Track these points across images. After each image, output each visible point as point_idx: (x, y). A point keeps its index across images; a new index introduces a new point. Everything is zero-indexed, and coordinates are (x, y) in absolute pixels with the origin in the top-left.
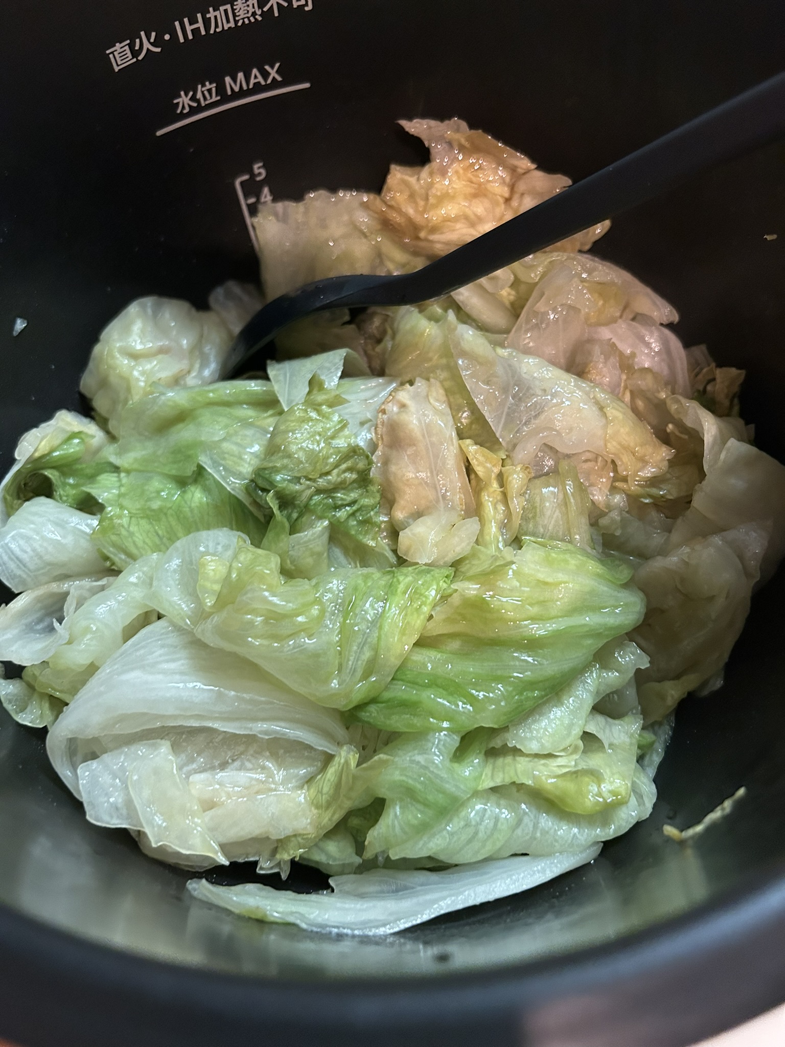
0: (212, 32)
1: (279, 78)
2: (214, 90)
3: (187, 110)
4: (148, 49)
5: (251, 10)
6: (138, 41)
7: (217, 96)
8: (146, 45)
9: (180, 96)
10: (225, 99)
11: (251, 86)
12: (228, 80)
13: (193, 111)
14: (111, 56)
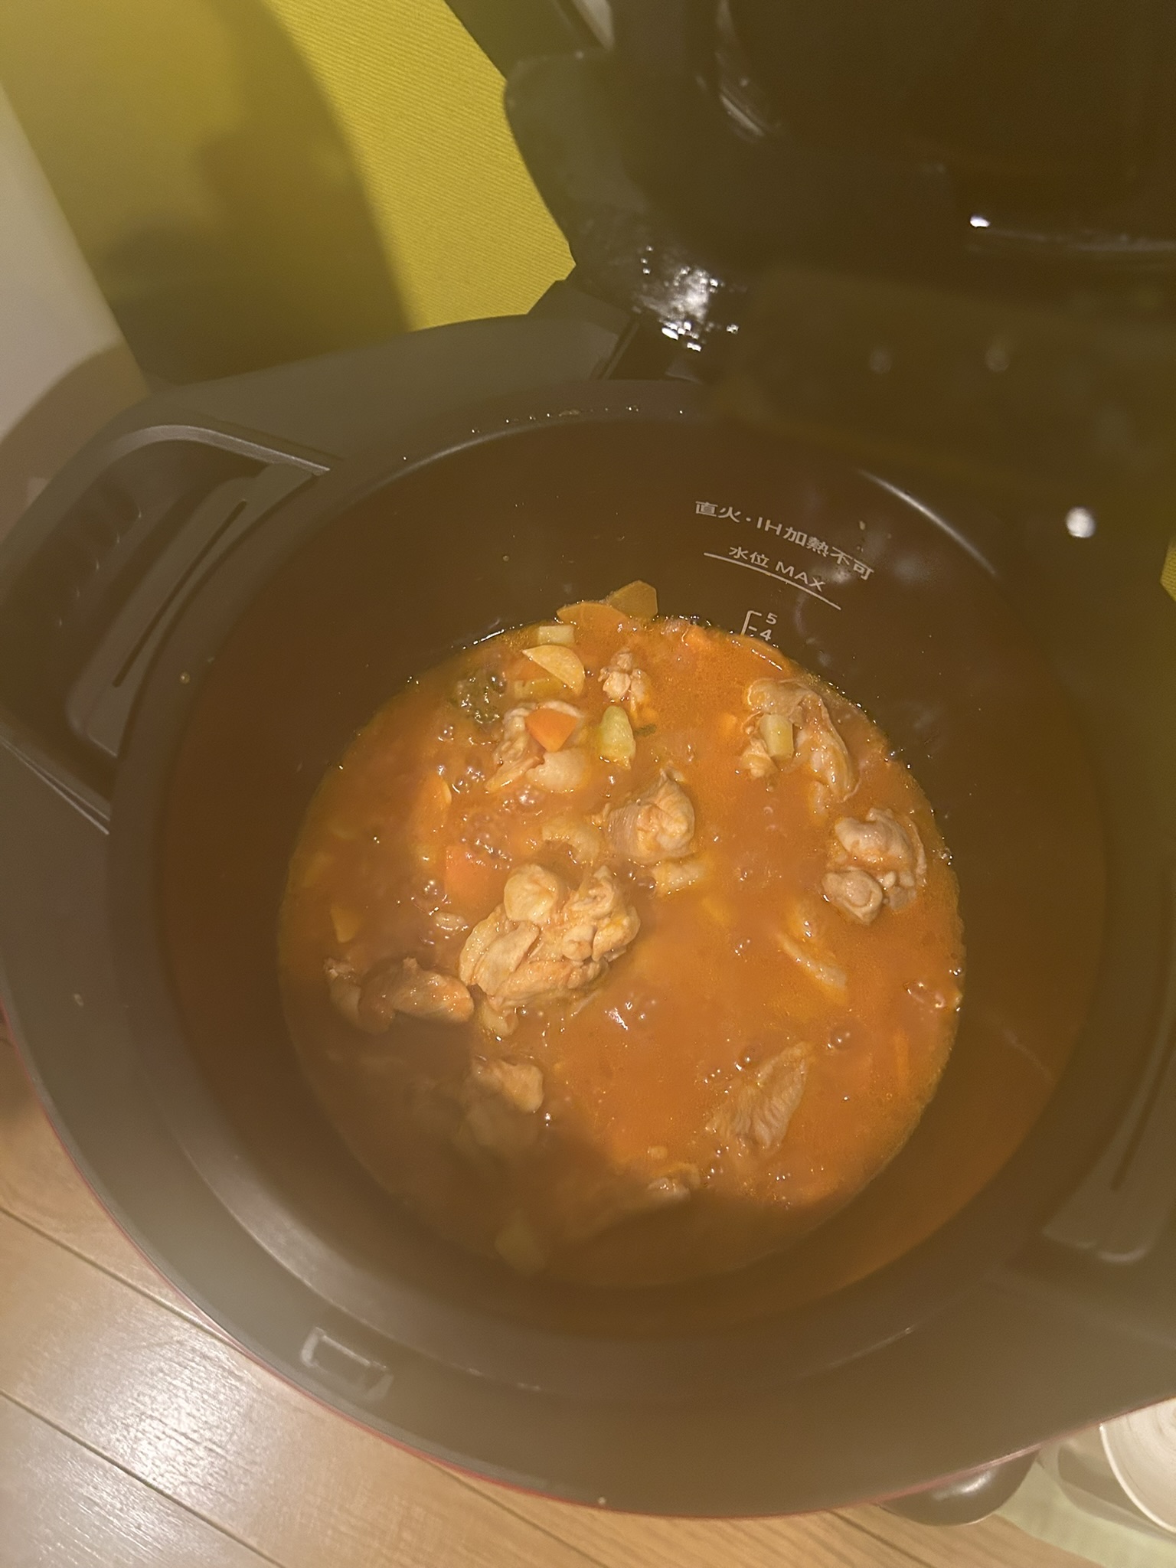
0: (785, 537)
1: (819, 588)
3: (738, 556)
4: (729, 517)
5: (821, 547)
6: (724, 510)
7: (766, 564)
8: (730, 514)
9: (738, 548)
10: (772, 570)
12: (780, 564)
14: (698, 506)
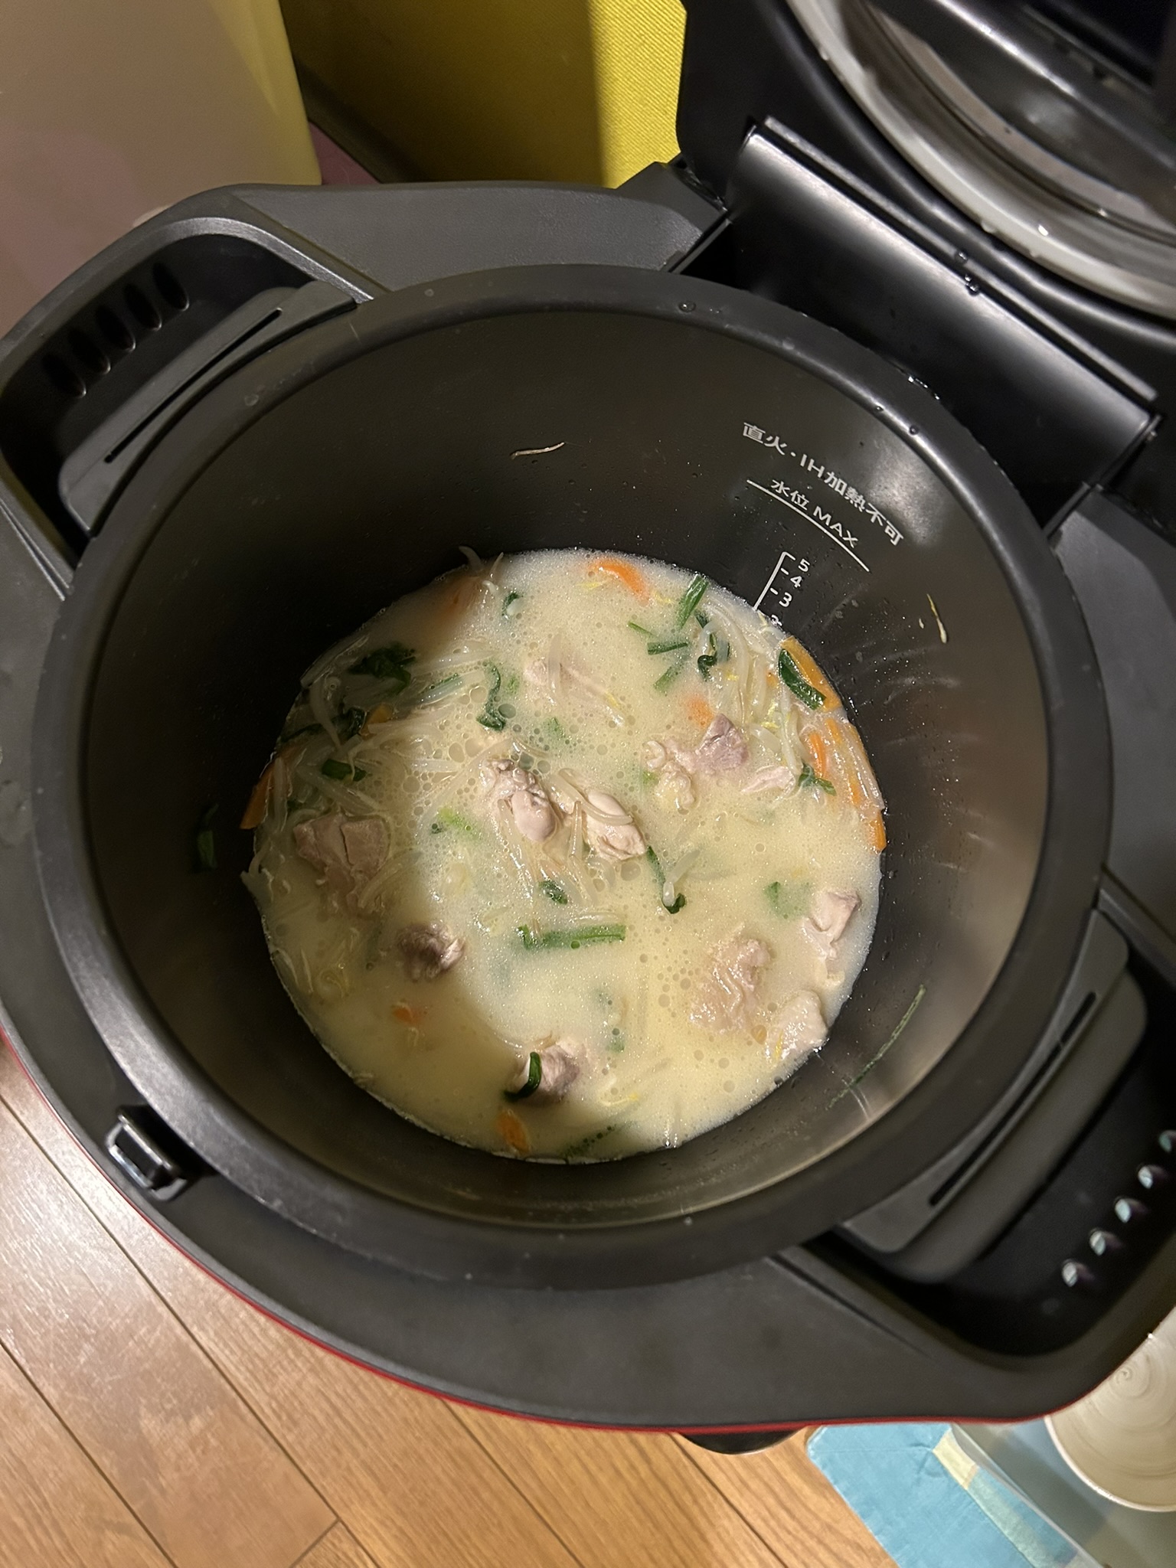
0: (826, 481)
1: (852, 546)
2: (805, 503)
3: (779, 492)
4: (775, 447)
5: (858, 501)
6: (771, 438)
7: (805, 506)
8: (776, 444)
9: (780, 483)
10: (810, 514)
11: (832, 527)
12: (818, 509)
13: (782, 495)
14: (746, 428)
